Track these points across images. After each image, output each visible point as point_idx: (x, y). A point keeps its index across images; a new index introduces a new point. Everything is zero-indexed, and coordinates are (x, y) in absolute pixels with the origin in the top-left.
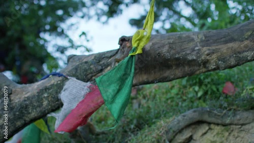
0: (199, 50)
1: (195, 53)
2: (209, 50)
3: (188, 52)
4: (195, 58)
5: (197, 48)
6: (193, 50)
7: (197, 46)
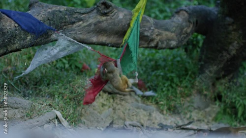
0: (153, 29)
1: (150, 31)
2: (158, 32)
3: (147, 29)
4: (149, 35)
5: (152, 28)
6: (150, 29)
7: (152, 27)
